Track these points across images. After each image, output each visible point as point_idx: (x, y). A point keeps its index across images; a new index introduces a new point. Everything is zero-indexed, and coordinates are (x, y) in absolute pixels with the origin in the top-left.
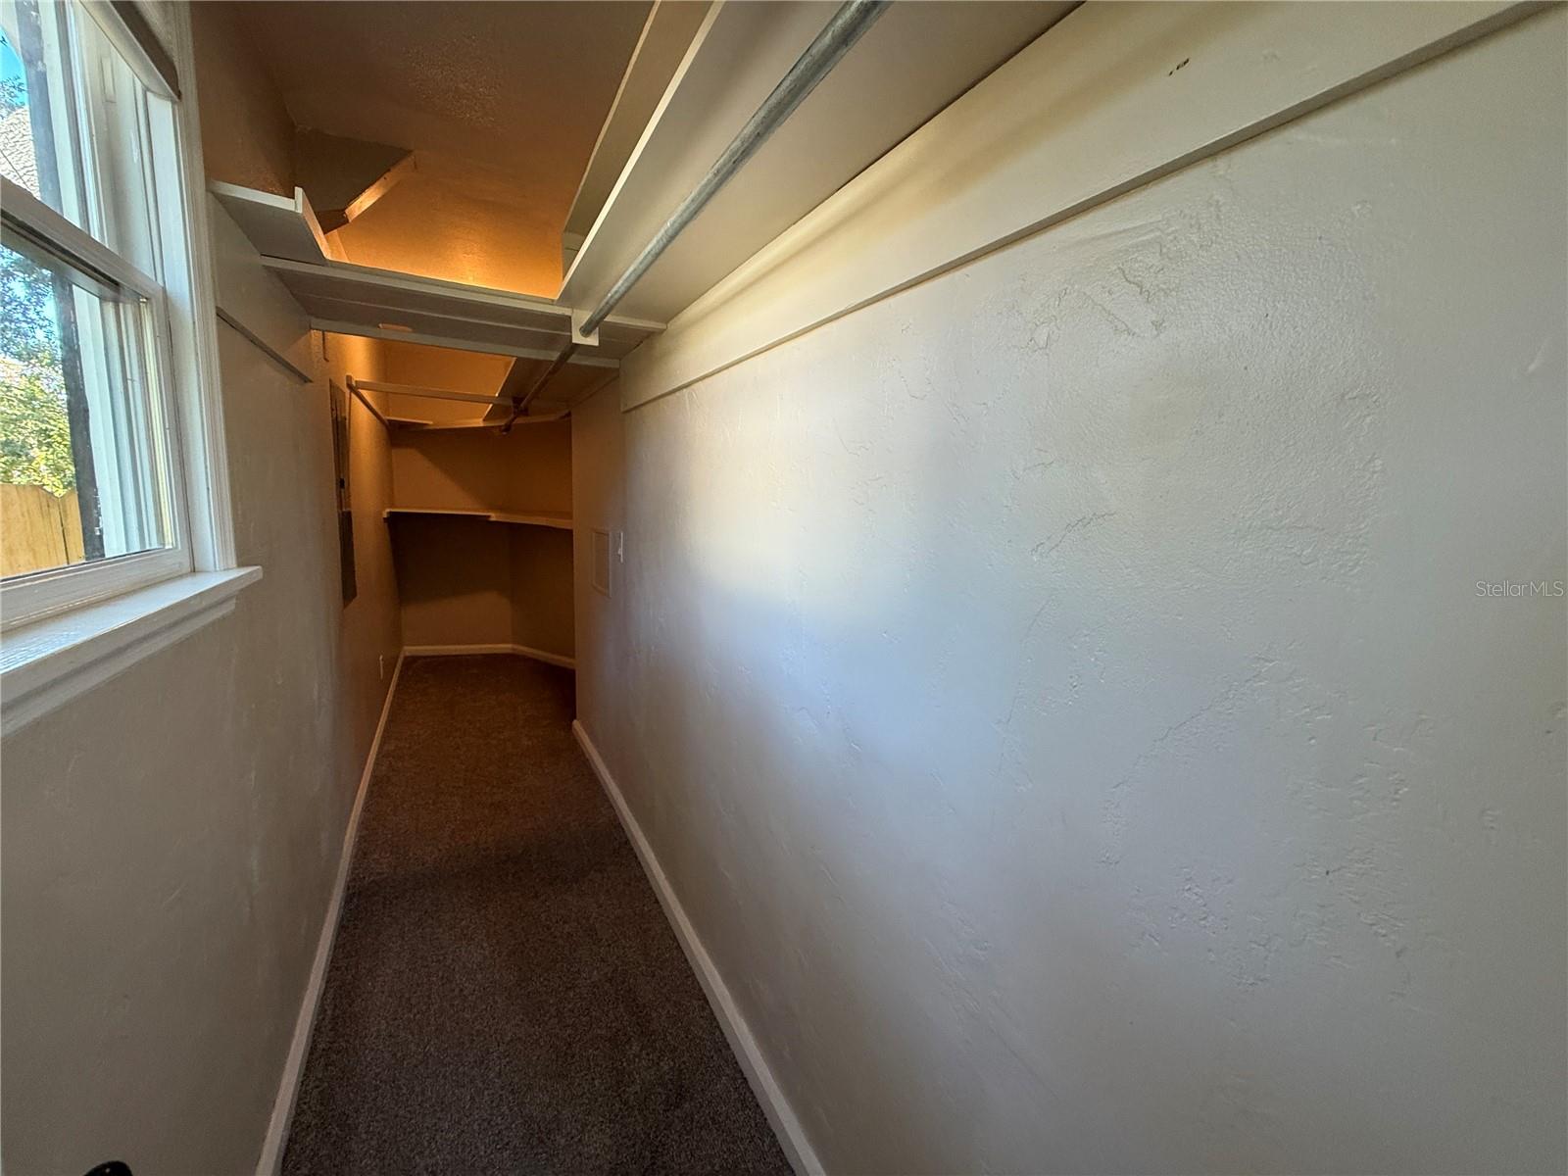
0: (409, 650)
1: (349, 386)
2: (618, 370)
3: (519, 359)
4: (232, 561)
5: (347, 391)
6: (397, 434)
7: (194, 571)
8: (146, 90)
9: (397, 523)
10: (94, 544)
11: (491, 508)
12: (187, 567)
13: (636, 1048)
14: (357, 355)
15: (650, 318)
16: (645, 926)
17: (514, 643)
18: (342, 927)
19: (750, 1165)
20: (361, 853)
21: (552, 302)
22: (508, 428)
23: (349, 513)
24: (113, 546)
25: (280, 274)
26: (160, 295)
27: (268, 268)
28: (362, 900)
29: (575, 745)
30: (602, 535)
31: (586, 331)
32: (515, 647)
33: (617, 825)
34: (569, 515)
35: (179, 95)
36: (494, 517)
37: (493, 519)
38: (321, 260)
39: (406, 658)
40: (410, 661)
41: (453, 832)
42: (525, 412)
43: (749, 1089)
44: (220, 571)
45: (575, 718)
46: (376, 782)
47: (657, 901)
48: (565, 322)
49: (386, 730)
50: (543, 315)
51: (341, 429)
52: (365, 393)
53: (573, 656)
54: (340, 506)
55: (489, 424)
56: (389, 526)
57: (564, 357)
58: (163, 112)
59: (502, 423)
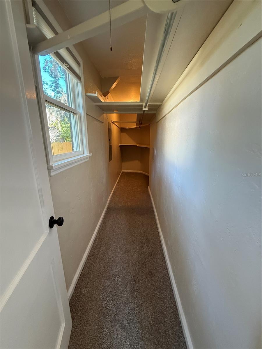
0: (123, 171)
1: (112, 122)
2: (156, 113)
3: (138, 114)
4: (88, 153)
5: (112, 123)
6: (122, 130)
7: (84, 154)
8: (78, 82)
9: (121, 147)
10: (73, 150)
11: (137, 144)
12: (83, 153)
13: (145, 245)
14: (114, 117)
15: (158, 102)
16: (152, 226)
17: (141, 170)
18: (106, 213)
19: (161, 271)
20: (110, 203)
21: (139, 102)
22: (140, 127)
23: (111, 145)
24: (75, 150)
25: (98, 106)
26: (79, 113)
27: (95, 105)
28: (109, 209)
29: (148, 191)
30: (153, 149)
31: (145, 107)
32: (142, 172)
33: (152, 207)
34: (149, 145)
35: (81, 82)
36: (137, 145)
37: (137, 146)
38: (101, 102)
39: (122, 172)
40: (123, 172)
41: (124, 202)
42: (141, 124)
43: (165, 259)
44: (87, 154)
45: (148, 186)
46: (114, 192)
47: (156, 222)
48: (142, 106)
49: (117, 184)
50: (138, 105)
51: (110, 131)
52: (115, 123)
53: (149, 173)
54: (109, 144)
55: (137, 127)
56: (120, 148)
57: (144, 112)
58: (79, 84)
59: (139, 126)
